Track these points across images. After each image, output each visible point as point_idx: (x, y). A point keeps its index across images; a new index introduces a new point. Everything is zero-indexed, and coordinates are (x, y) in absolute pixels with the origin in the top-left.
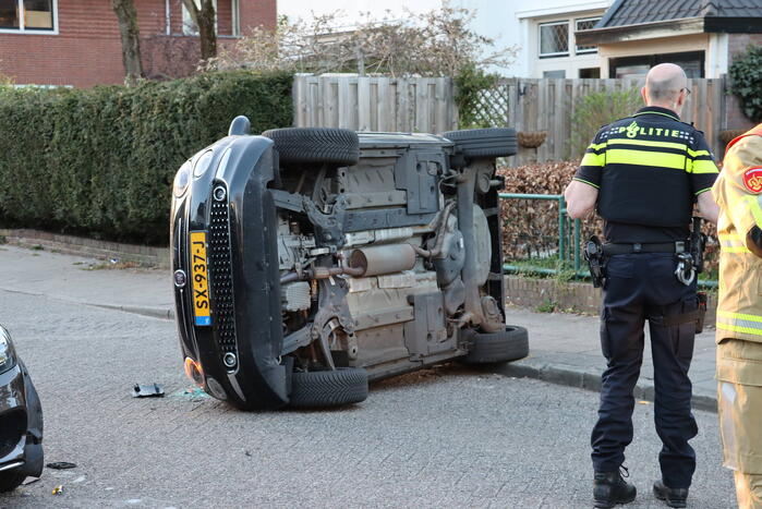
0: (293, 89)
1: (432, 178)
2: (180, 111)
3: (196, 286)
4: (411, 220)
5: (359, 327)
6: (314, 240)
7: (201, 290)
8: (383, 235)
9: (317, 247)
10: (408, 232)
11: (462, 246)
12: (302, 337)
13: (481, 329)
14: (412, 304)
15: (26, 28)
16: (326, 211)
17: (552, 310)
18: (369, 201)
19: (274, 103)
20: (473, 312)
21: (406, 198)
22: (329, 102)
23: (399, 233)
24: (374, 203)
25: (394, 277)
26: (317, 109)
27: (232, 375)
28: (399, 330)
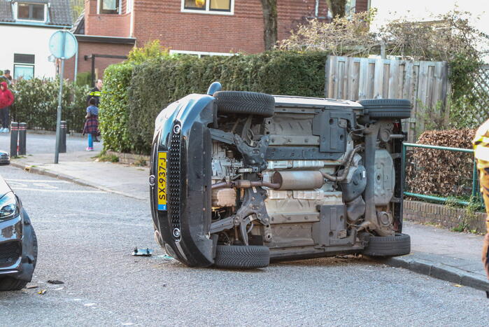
0: (326, 65)
1: (342, 129)
2: (249, 77)
3: (160, 185)
4: (323, 156)
5: (275, 222)
6: (242, 162)
7: (162, 188)
8: (300, 164)
9: (245, 168)
10: (321, 163)
11: (364, 176)
12: (227, 223)
13: (376, 233)
14: (319, 211)
15: (210, 10)
16: (252, 144)
17: (463, 230)
18: (289, 141)
19: (311, 74)
20: (371, 221)
21: (319, 141)
22: (353, 76)
23: (313, 164)
24: (293, 143)
25: (306, 193)
26: (343, 80)
27: (178, 242)
28: (308, 227)
